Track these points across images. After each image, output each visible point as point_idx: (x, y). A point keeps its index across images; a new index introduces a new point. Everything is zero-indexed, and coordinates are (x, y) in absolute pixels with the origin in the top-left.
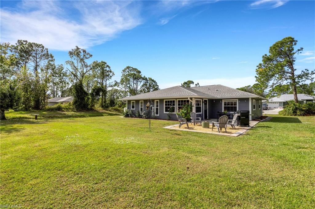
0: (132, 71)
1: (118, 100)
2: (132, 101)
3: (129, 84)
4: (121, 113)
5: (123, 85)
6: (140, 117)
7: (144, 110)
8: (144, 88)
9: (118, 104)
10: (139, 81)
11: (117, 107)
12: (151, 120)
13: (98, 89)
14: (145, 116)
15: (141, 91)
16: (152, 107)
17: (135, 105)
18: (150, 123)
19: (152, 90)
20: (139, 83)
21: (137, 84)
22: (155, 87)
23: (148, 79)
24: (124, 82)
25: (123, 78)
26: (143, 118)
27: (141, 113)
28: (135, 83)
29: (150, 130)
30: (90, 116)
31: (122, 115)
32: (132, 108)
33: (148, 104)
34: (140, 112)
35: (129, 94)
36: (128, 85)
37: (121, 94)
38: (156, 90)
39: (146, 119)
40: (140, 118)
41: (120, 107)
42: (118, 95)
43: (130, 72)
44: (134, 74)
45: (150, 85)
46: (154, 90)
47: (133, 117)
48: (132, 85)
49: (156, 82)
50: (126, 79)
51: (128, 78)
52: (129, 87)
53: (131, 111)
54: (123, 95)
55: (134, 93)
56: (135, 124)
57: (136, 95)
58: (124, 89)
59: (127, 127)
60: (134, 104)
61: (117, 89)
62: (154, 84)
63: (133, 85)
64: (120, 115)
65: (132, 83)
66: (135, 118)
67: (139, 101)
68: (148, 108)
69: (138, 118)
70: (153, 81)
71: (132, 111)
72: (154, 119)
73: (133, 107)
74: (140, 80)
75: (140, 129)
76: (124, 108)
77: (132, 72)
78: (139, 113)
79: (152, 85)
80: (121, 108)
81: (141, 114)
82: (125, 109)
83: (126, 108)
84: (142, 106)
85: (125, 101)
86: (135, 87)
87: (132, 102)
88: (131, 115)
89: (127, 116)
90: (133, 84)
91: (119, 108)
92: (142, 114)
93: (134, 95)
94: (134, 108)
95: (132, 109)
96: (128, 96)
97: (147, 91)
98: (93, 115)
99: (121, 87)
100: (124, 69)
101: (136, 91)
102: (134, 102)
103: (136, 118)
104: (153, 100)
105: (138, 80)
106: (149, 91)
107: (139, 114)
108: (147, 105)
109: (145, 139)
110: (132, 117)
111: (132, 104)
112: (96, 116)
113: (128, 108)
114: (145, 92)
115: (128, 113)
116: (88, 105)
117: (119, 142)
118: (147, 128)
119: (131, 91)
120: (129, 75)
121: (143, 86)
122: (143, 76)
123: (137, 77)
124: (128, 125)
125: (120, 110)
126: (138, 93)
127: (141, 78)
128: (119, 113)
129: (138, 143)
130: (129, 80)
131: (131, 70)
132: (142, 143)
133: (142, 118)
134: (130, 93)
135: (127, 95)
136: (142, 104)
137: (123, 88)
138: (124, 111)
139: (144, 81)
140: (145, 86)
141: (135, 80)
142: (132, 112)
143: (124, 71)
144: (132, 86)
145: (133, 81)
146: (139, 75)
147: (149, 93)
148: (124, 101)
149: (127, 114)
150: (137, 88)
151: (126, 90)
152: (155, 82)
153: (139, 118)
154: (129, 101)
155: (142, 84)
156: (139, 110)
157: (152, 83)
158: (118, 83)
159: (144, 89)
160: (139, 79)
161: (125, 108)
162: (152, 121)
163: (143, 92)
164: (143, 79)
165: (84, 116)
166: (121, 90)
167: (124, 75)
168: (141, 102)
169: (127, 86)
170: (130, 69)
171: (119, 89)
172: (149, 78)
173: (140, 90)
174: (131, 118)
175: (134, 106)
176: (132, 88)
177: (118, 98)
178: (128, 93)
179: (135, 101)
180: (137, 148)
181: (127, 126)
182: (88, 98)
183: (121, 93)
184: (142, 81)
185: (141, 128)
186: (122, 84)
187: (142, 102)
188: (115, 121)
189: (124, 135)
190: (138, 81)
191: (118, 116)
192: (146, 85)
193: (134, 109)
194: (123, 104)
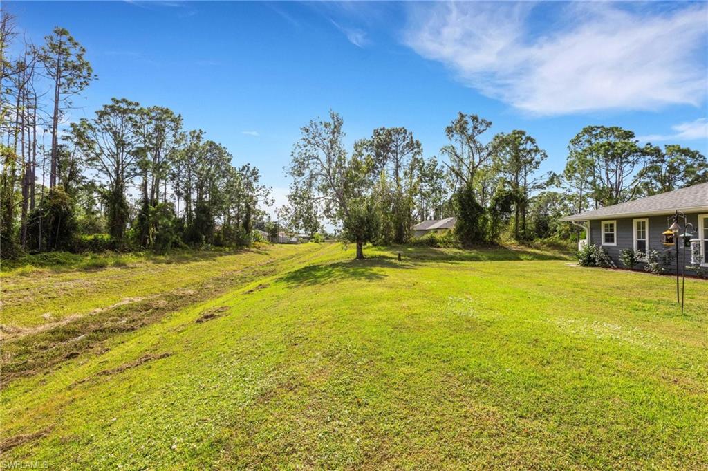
0: (602, 137)
1: (560, 220)
2: (603, 223)
3: (592, 174)
4: (568, 254)
5: (574, 181)
6: (634, 267)
7: (650, 249)
8: (647, 180)
9: (560, 232)
10: (628, 162)
11: (555, 238)
12: (686, 279)
13: (506, 197)
14: (657, 267)
15: (636, 191)
16: (689, 238)
17: (615, 233)
18: (680, 291)
19: (680, 183)
20: (627, 168)
21: (619, 171)
22: (694, 173)
23: (664, 151)
24: (575, 171)
25: (573, 162)
26: (649, 272)
27: (641, 256)
28: (613, 170)
29: (682, 309)
30: (491, 259)
31: (573, 261)
32: (607, 241)
33: (672, 229)
34: (636, 252)
35: (591, 202)
36: (590, 179)
37: (565, 205)
38: (700, 182)
39: (662, 277)
40: (638, 270)
41: (565, 237)
42: (558, 207)
43: (593, 140)
44: (609, 144)
45: (673, 169)
46: (691, 183)
47: (610, 267)
48: (604, 176)
49: (701, 156)
50: (584, 163)
51: (589, 158)
52: (593, 184)
53: (601, 251)
54: (571, 205)
55: (611, 198)
56: (618, 288)
57: (617, 203)
58: (574, 191)
59: (593, 293)
60: (612, 230)
61: (556, 193)
62: (689, 161)
63: (604, 174)
64: (566, 259)
65: (603, 172)
66: (614, 268)
67: (632, 221)
68: (670, 241)
69: (627, 269)
70: (686, 152)
71: (606, 250)
72: (695, 277)
73: (609, 238)
74: (630, 159)
75: (641, 304)
76: (577, 240)
77: (603, 141)
78: (632, 256)
79: (682, 167)
80: (569, 241)
81: (639, 259)
82: (583, 245)
83: (586, 241)
84: (641, 234)
85: (579, 223)
86: (613, 180)
87: (606, 226)
88: (602, 260)
89: (589, 261)
90: (607, 174)
91: (562, 241)
92: (646, 259)
93: (611, 204)
94: (613, 241)
95: (604, 243)
96: (591, 209)
97: (661, 187)
98: (497, 256)
99: (568, 187)
100: (574, 138)
101: (617, 191)
102: (612, 225)
103: (619, 271)
104: (693, 217)
105: (624, 160)
106: (669, 189)
107: (632, 260)
108: (668, 232)
109: (663, 338)
110: (606, 267)
111: (606, 230)
112: (502, 260)
113: (592, 242)
114: (651, 193)
115: (592, 256)
116: (485, 234)
117: (573, 332)
118: (668, 303)
119: (600, 194)
120: (590, 149)
121: (641, 175)
122: (641, 145)
123: (619, 152)
124: (597, 287)
125: (566, 246)
126: (623, 199)
127: (636, 151)
128: (564, 254)
129: (638, 344)
130: (592, 165)
131: (597, 135)
132: (655, 349)
133: (643, 271)
134: (597, 199)
135: (587, 207)
136: (644, 228)
137: (572, 189)
138: (580, 249)
139: (648, 157)
140: (650, 174)
141: (613, 161)
142: (606, 253)
143: (575, 141)
144: (601, 179)
145: (607, 165)
146: (626, 144)
147: (670, 193)
148: (576, 222)
149: (589, 258)
150: (619, 182)
151: (584, 193)
152: (693, 155)
153: (633, 270)
154: (595, 224)
155: (639, 168)
156: (632, 249)
157: (684, 162)
158: (558, 177)
159: (646, 184)
160: (626, 157)
161: (581, 241)
162: (690, 283)
163: (645, 192)
164: (643, 153)
165: (477, 259)
166: (568, 193)
167: (576, 152)
168: (638, 223)
169: (587, 182)
170: (594, 133)
171: (560, 191)
172: (668, 147)
173: (632, 187)
174: (604, 270)
175: (613, 235)
176: (601, 185)
177: (560, 215)
178: (589, 199)
179: (615, 222)
180: (634, 359)
181: (592, 289)
182: (486, 220)
183: (566, 202)
184: (642, 160)
185: (644, 302)
186: (570, 176)
187: (644, 223)
188: (556, 274)
189: (584, 314)
190: (622, 163)
191: (561, 262)
192: (658, 170)
193: (615, 244)
194: (574, 230)
